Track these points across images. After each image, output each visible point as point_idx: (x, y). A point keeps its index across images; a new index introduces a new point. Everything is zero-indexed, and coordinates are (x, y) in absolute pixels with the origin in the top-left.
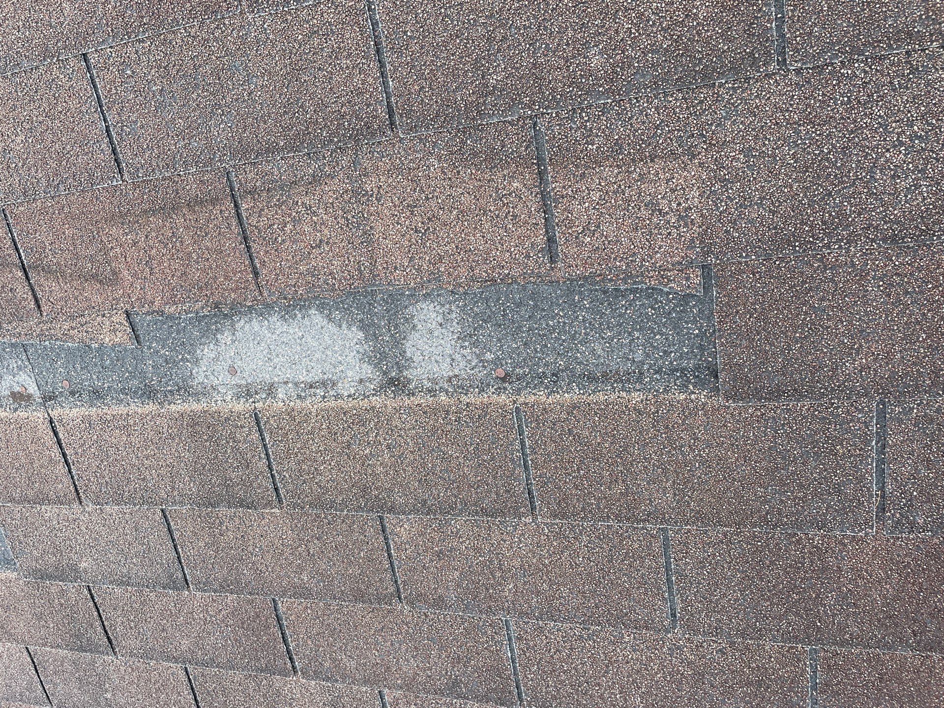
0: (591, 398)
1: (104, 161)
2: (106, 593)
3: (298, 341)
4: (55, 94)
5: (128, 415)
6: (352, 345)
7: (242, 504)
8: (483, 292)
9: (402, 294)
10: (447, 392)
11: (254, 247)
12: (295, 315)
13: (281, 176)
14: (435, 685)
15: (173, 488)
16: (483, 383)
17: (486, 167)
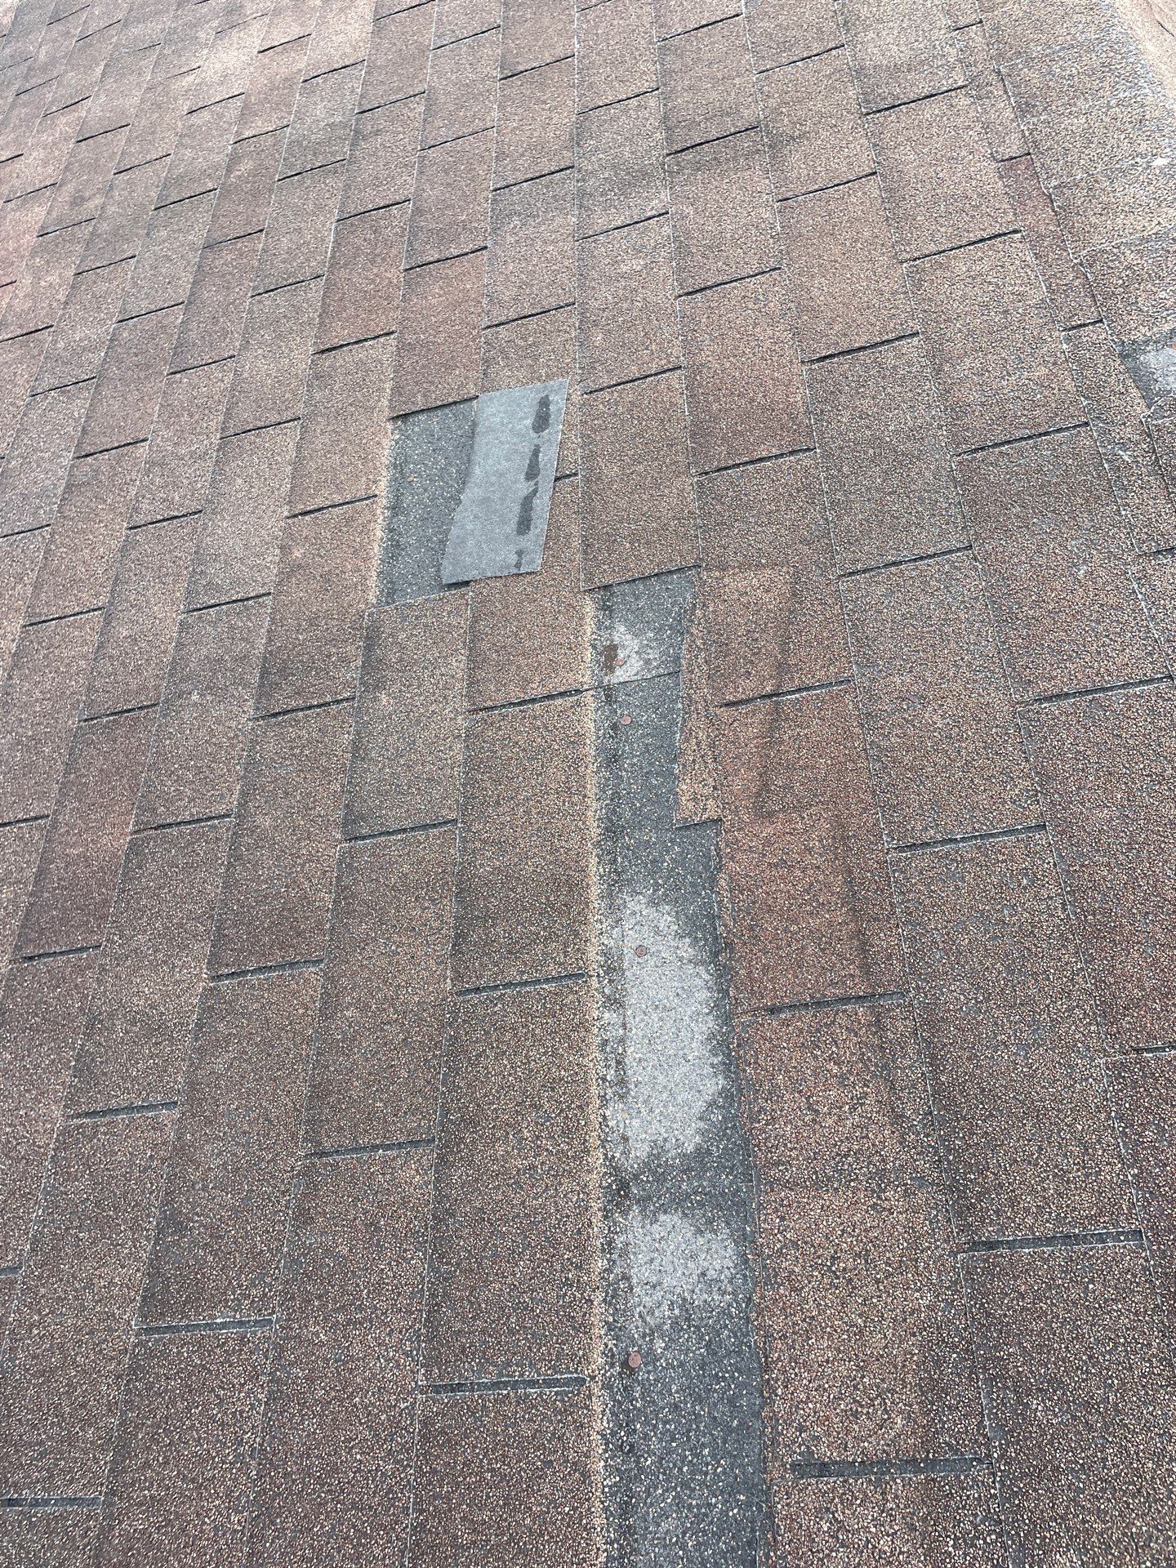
0: (597, 1504)
1: (913, 828)
2: (343, 722)
3: (681, 1053)
4: (995, 777)
5: (585, 796)
6: (676, 1132)
7: (460, 937)
8: (750, 1347)
9: (746, 1222)
10: (609, 1270)
11: (808, 1016)
12: (716, 1055)
13: (900, 1068)
14: (180, 1193)
15: (485, 842)
16: (620, 1329)
17: (921, 1379)
